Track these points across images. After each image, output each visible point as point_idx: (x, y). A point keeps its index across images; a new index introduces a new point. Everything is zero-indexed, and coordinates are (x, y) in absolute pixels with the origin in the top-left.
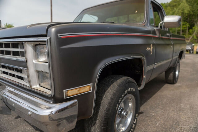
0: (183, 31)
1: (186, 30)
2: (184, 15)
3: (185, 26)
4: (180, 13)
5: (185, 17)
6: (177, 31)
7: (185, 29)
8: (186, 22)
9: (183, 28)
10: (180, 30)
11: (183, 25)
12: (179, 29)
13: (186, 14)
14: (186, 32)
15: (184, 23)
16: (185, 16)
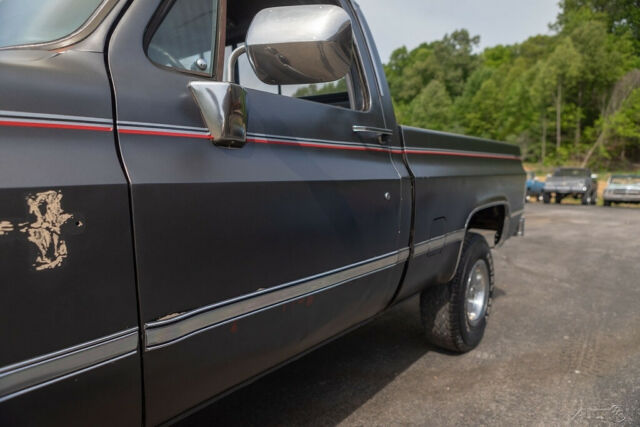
0: (564, 132)
1: (574, 129)
2: (566, 82)
3: (571, 117)
4: (555, 77)
5: (571, 89)
6: (545, 133)
7: (572, 125)
8: (573, 106)
9: (565, 124)
10: (556, 130)
11: (565, 112)
12: (552, 124)
13: (571, 78)
14: (573, 136)
15: (568, 108)
16: (569, 86)
